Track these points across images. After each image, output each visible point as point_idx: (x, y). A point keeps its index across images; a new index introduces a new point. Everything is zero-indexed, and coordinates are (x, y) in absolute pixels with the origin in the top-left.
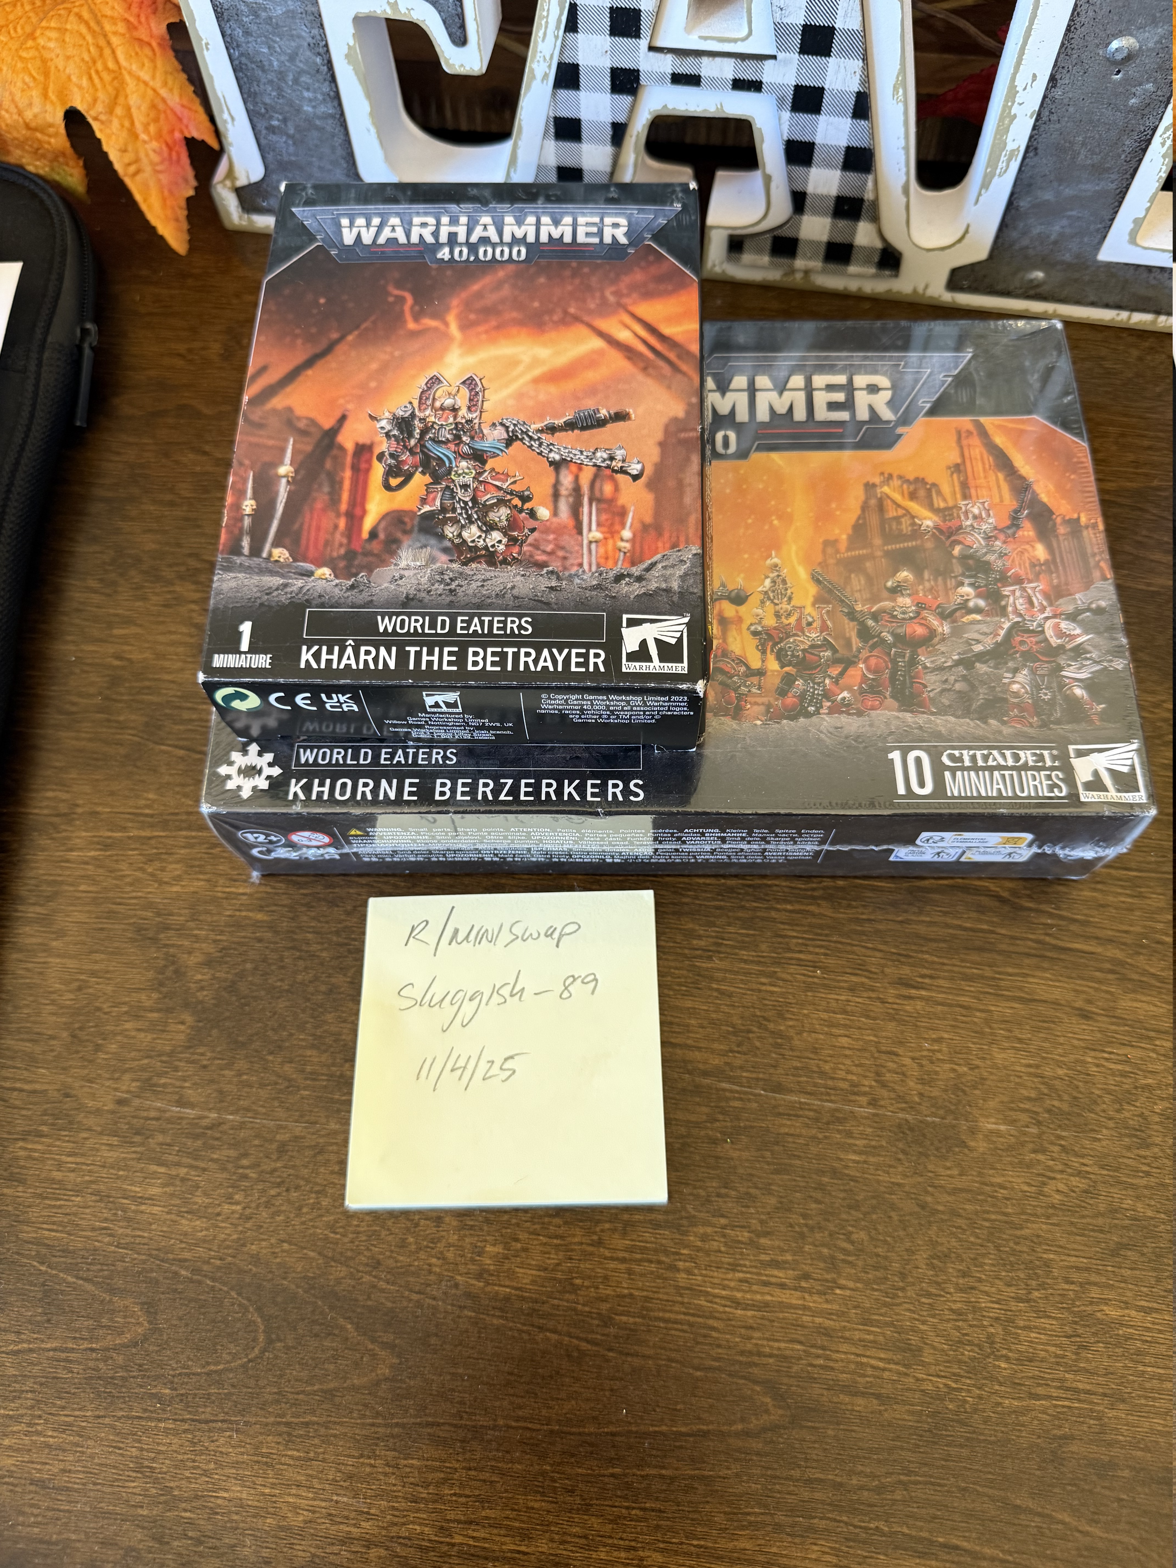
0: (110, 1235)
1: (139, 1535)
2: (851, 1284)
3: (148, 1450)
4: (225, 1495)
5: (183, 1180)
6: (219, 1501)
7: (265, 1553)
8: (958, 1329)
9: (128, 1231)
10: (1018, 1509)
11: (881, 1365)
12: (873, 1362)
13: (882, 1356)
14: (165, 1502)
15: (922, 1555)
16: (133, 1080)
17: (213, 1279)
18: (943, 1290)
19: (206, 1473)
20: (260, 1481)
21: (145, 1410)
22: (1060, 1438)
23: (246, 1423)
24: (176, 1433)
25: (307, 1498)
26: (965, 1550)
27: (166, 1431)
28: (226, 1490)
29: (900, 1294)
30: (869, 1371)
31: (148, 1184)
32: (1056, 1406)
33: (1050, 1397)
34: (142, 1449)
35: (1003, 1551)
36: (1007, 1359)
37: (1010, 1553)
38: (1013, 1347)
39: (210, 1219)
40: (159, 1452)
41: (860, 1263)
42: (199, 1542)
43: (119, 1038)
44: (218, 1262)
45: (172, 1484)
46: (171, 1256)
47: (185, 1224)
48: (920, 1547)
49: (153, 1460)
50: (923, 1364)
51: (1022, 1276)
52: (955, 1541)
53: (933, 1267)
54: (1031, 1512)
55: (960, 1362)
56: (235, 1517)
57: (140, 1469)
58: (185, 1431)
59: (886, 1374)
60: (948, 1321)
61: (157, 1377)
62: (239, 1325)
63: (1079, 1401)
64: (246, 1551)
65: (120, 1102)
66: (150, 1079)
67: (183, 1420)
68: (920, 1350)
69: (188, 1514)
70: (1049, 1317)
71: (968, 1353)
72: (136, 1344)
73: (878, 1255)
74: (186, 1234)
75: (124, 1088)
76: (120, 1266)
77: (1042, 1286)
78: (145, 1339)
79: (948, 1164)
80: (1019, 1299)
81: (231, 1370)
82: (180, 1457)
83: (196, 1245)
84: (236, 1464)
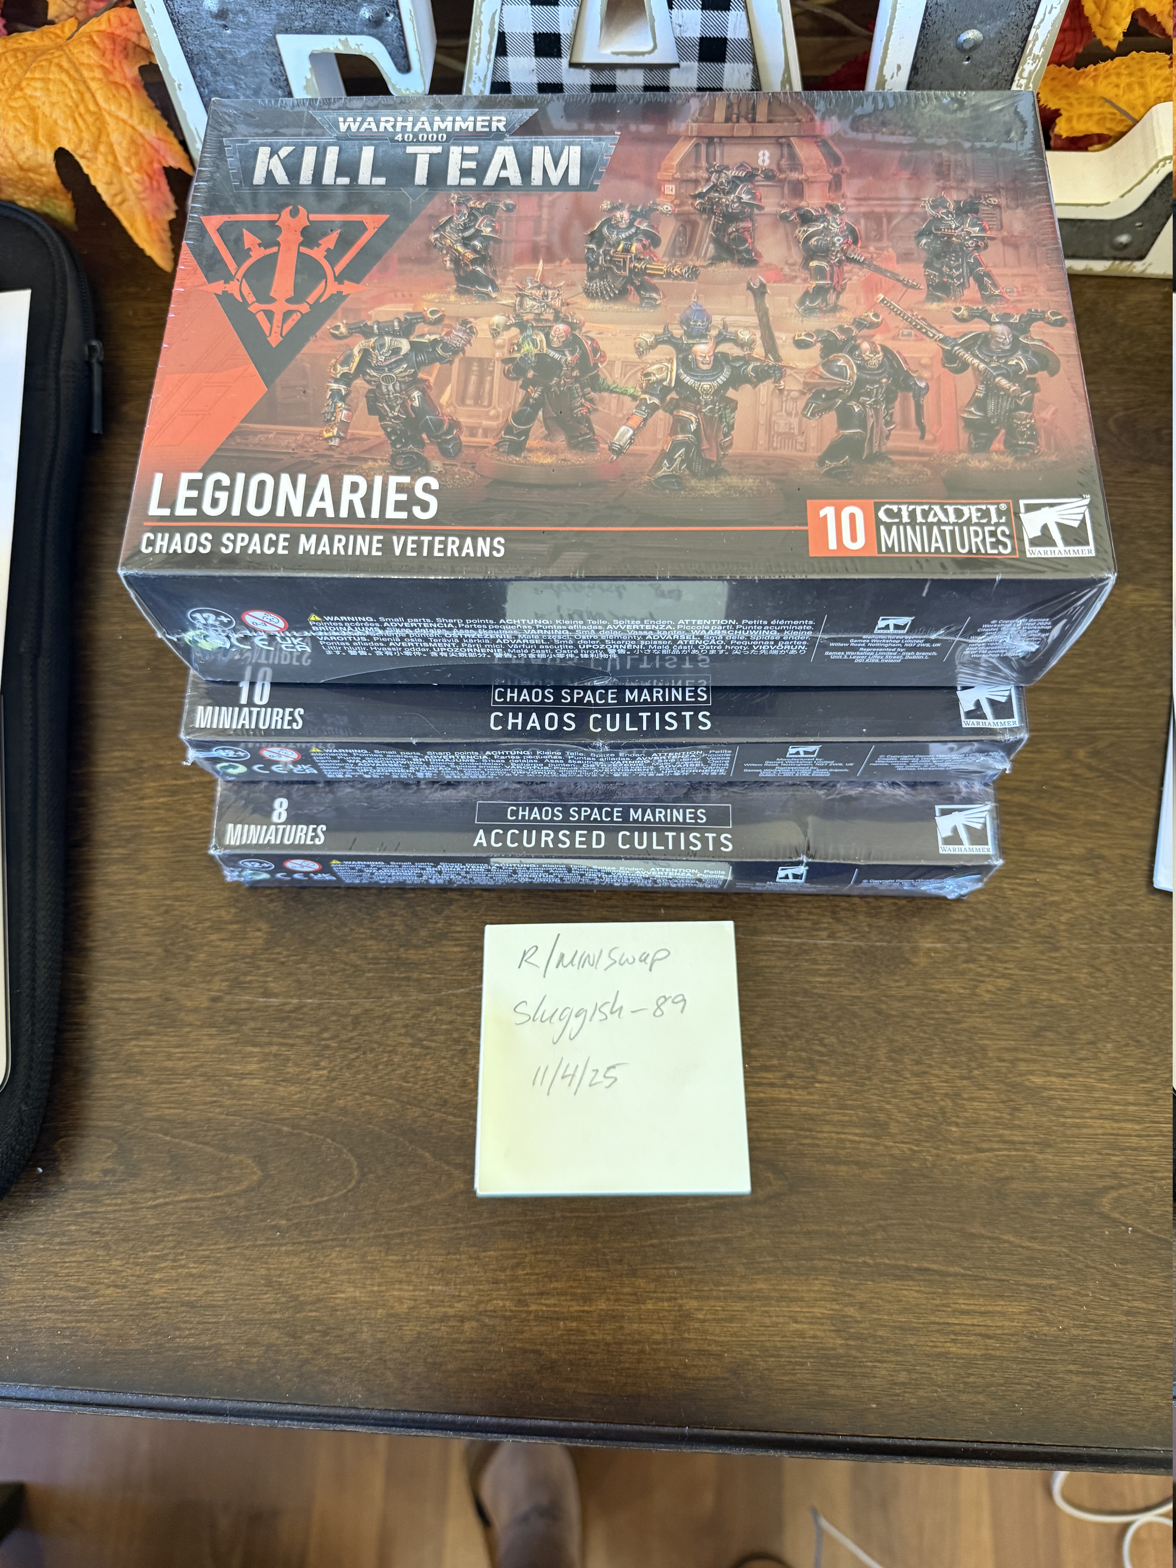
0: (220, 1106)
1: (276, 1334)
2: (827, 1079)
3: (275, 1269)
4: (342, 1295)
5: (275, 1055)
6: (338, 1301)
7: (380, 1336)
8: (916, 1105)
9: (235, 1102)
10: (973, 1235)
11: (857, 1138)
12: (850, 1137)
13: (857, 1131)
14: (295, 1307)
15: (901, 1278)
16: (223, 981)
17: (310, 1131)
18: (901, 1076)
19: (323, 1281)
20: (369, 1282)
21: (268, 1239)
22: (1002, 1179)
23: (352, 1240)
24: (296, 1254)
25: (408, 1291)
26: (934, 1271)
27: (287, 1253)
28: (342, 1292)
29: (867, 1082)
30: (848, 1145)
31: (247, 1063)
32: (997, 1156)
33: (992, 1150)
34: (269, 1269)
35: (963, 1268)
36: (957, 1125)
37: (969, 1269)
38: (961, 1114)
39: (301, 1083)
40: (284, 1270)
41: (833, 1062)
42: (325, 1333)
43: (206, 948)
44: (313, 1117)
45: (298, 1292)
46: (273, 1117)
47: (281, 1091)
48: (898, 1272)
49: (280, 1276)
50: (891, 1135)
51: (964, 1059)
52: (926, 1265)
53: (890, 1059)
54: (983, 1236)
55: (920, 1131)
56: (353, 1311)
57: (269, 1283)
58: (303, 1251)
59: (862, 1146)
60: (907, 1099)
61: (274, 1213)
62: (336, 1164)
63: (1016, 1150)
64: (364, 1336)
65: (214, 1000)
66: (236, 978)
67: (299, 1243)
68: (887, 1124)
69: (314, 1314)
70: (988, 1089)
71: (925, 1123)
72: (252, 1190)
73: (846, 1054)
74: (283, 1098)
75: (216, 988)
76: (232, 1130)
77: (981, 1066)
78: (260, 1183)
79: (897, 978)
80: (963, 1078)
81: (334, 1200)
82: (302, 1271)
83: (293, 1106)
84: (348, 1272)
